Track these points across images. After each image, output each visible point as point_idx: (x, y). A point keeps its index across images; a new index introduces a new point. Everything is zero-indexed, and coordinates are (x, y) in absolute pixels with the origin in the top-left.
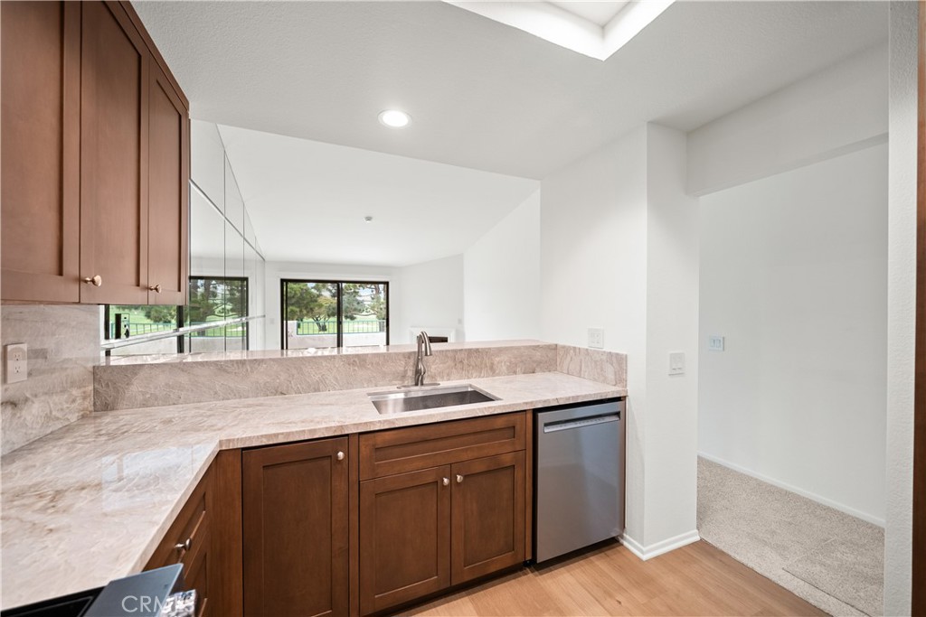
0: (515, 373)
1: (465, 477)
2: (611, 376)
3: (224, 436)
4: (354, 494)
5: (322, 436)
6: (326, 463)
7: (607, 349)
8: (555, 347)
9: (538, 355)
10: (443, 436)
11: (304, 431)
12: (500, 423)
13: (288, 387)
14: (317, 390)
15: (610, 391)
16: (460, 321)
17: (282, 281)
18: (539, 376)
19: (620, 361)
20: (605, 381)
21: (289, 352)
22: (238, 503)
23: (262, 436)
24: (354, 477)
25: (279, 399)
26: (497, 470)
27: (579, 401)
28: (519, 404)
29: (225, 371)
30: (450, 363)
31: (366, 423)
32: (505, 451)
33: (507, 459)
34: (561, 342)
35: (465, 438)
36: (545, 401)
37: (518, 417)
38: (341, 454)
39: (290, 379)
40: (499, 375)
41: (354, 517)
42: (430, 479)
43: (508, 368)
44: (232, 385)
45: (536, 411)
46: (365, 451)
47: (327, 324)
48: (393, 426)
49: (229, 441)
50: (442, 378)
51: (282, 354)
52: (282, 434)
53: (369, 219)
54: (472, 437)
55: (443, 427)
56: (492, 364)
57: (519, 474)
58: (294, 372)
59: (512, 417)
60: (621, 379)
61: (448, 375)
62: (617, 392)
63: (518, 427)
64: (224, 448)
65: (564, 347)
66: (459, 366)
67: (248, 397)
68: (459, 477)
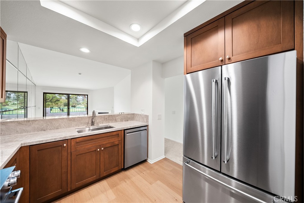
0: (122, 121)
1: (104, 148)
2: (145, 121)
3: (23, 142)
4: (69, 156)
5: (59, 140)
6: (60, 147)
7: (145, 114)
8: (134, 114)
9: (129, 116)
10: (98, 138)
11: (52, 139)
12: (114, 133)
13: (46, 128)
14: (57, 129)
15: (144, 124)
16: (113, 108)
17: (44, 93)
18: (129, 122)
19: (147, 117)
20: (144, 122)
21: (46, 117)
22: (28, 162)
23: (37, 141)
24: (69, 151)
25: (43, 132)
26: (113, 146)
27: (136, 127)
28: (120, 128)
29: (21, 124)
30: (103, 119)
31: (73, 136)
32: (116, 141)
33: (117, 143)
34: (135, 113)
35: (104, 138)
36: (127, 127)
37: (120, 132)
38: (65, 145)
39: (47, 126)
40: (117, 122)
41: (69, 162)
42: (94, 150)
43: (120, 120)
44: (24, 128)
45: (124, 130)
46: (73, 143)
47: (64, 109)
48: (82, 136)
49: (25, 143)
50: (100, 123)
51: (43, 118)
52: (45, 140)
53: (80, 74)
54: (107, 138)
55: (98, 135)
56: (116, 119)
57: (120, 147)
58: (49, 123)
59: (118, 132)
60: (147, 121)
61: (102, 122)
62: (146, 124)
63: (119, 134)
64: (23, 146)
65: (136, 114)
66: (106, 120)
67: (31, 132)
68: (102, 148)
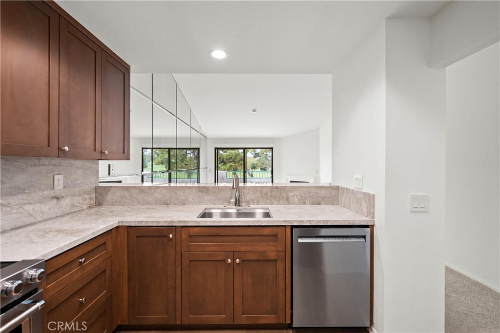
0: (305, 203)
1: (243, 261)
3: (121, 219)
4: (179, 258)
5: (163, 225)
6: (165, 239)
7: (363, 191)
8: (337, 188)
9: (323, 193)
10: (228, 234)
11: (154, 221)
12: (266, 231)
16: (317, 172)
17: (216, 148)
19: (370, 199)
23: (136, 221)
24: (178, 249)
26: (264, 261)
27: (329, 224)
28: (280, 221)
30: (258, 194)
31: (184, 221)
32: (270, 250)
33: (272, 255)
34: (341, 185)
35: (243, 238)
36: (300, 221)
37: (280, 229)
38: (171, 236)
40: (292, 204)
41: (179, 270)
42: (221, 258)
43: (299, 200)
44: (146, 199)
45: (292, 227)
46: (184, 236)
48: (198, 225)
49: (122, 222)
50: (254, 203)
52: (144, 221)
53: (254, 111)
54: (248, 238)
55: (229, 229)
56: (288, 197)
57: (280, 266)
58: (173, 194)
59: (275, 229)
61: (257, 202)
63: (279, 236)
64: (120, 225)
65: (342, 188)
66: (264, 196)
68: (238, 260)
